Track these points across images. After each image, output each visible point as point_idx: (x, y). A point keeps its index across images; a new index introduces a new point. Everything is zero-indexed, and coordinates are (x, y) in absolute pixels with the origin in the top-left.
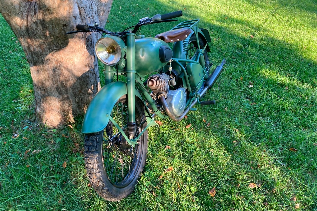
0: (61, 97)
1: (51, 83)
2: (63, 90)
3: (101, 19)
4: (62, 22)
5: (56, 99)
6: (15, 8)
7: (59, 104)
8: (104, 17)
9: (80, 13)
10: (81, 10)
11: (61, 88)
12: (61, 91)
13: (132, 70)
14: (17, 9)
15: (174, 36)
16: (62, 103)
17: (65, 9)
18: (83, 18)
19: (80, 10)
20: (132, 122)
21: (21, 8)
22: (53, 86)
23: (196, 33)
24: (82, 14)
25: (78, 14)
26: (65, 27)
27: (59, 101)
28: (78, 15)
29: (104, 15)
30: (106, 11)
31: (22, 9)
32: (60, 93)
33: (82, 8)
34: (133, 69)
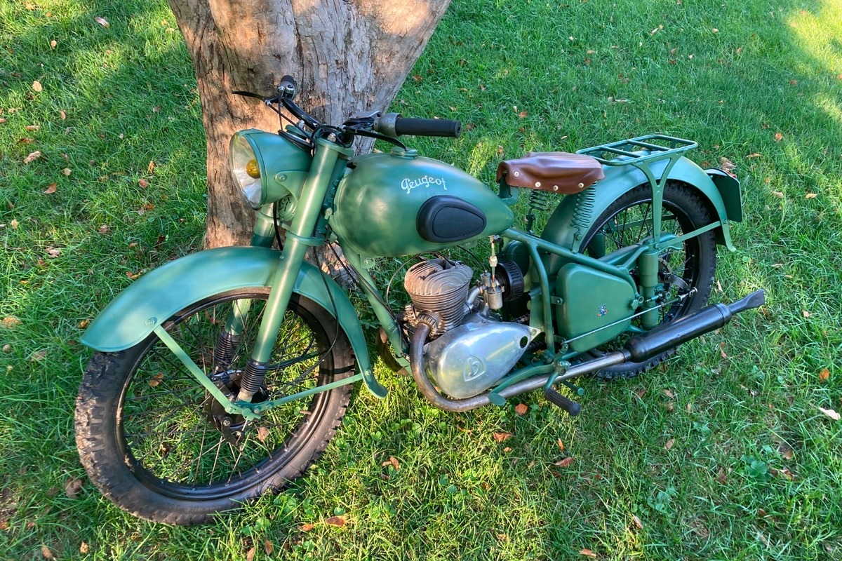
0: (240, 228)
1: (223, 190)
2: (246, 215)
3: (382, 71)
4: (243, 63)
5: (228, 227)
6: (188, 5)
7: (233, 241)
8: (390, 68)
9: (299, 49)
10: (303, 42)
11: (242, 206)
12: (241, 213)
13: (298, 234)
14: (192, 7)
15: (545, 173)
16: (239, 240)
17: (246, 35)
18: (304, 63)
19: (300, 40)
20: (256, 361)
21: (200, 6)
22: (225, 198)
23: (654, 184)
24: (306, 53)
25: (292, 51)
26: (253, 75)
27: (233, 234)
28: (292, 53)
29: (391, 63)
30: (398, 56)
31: (200, 11)
32: (239, 218)
33: (308, 38)
34: (302, 234)
